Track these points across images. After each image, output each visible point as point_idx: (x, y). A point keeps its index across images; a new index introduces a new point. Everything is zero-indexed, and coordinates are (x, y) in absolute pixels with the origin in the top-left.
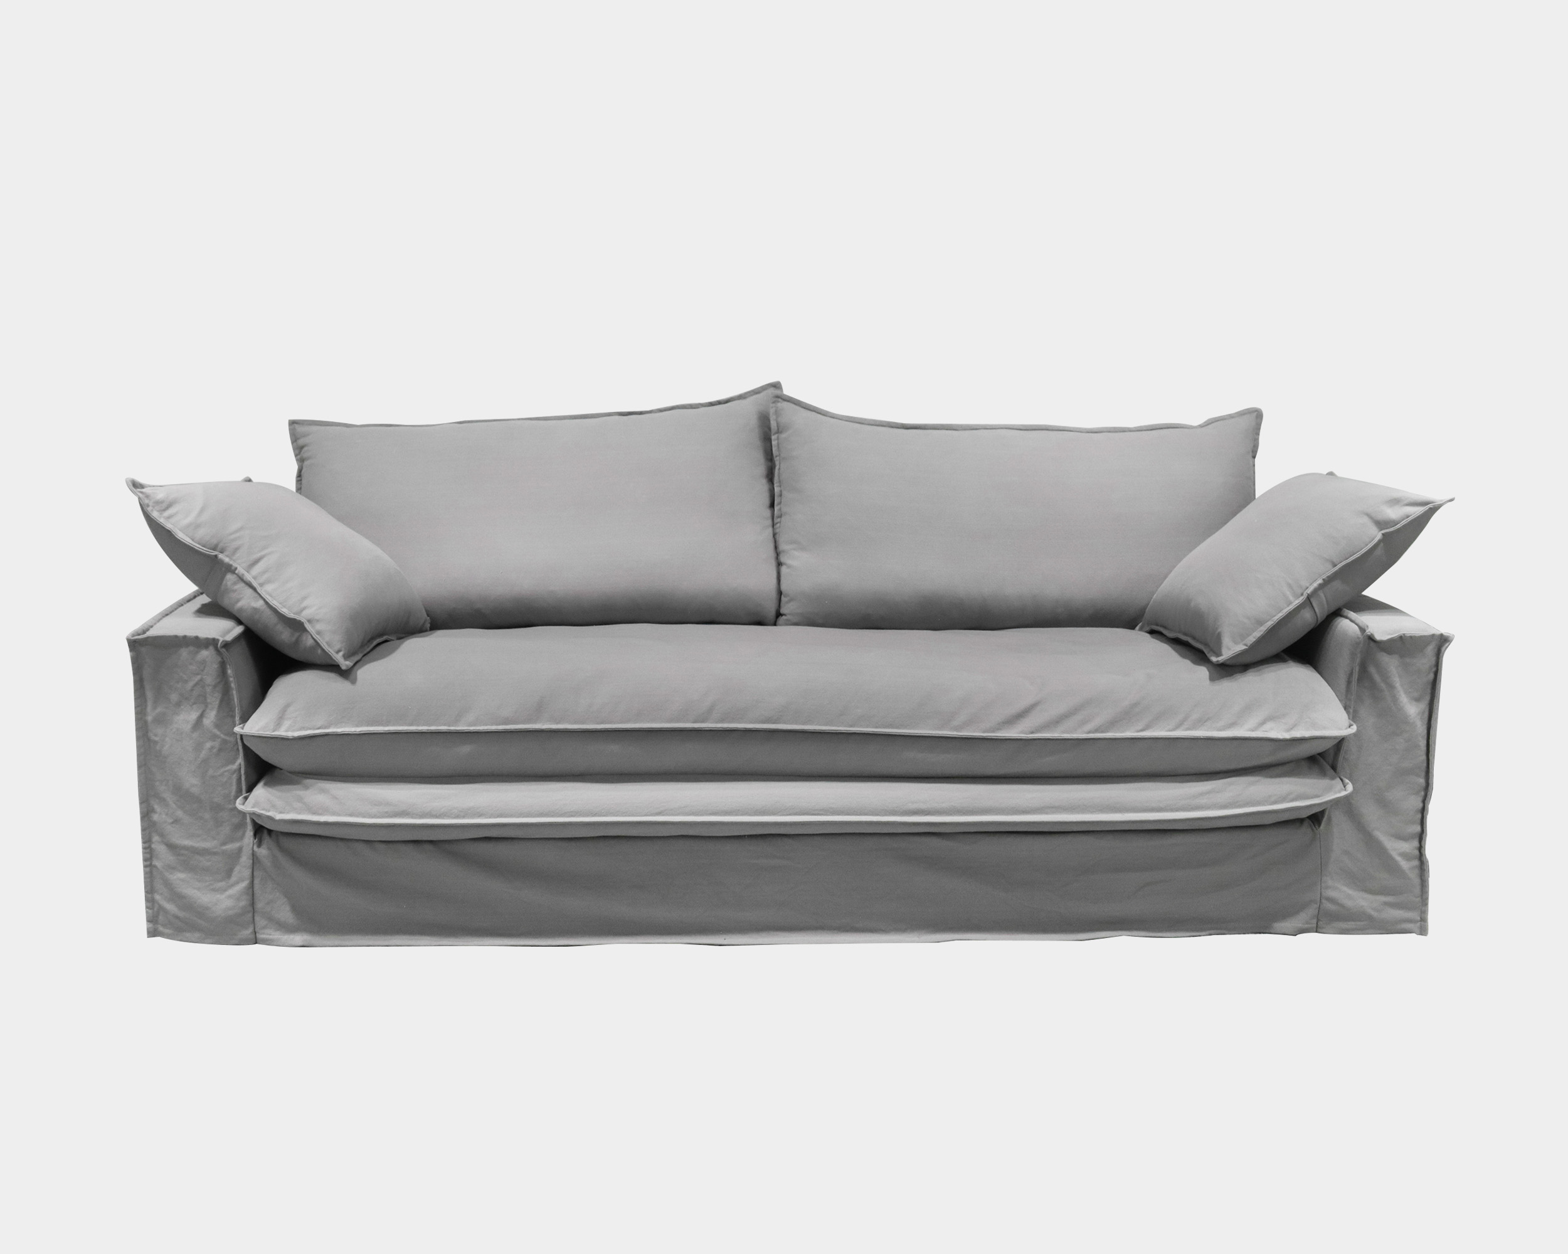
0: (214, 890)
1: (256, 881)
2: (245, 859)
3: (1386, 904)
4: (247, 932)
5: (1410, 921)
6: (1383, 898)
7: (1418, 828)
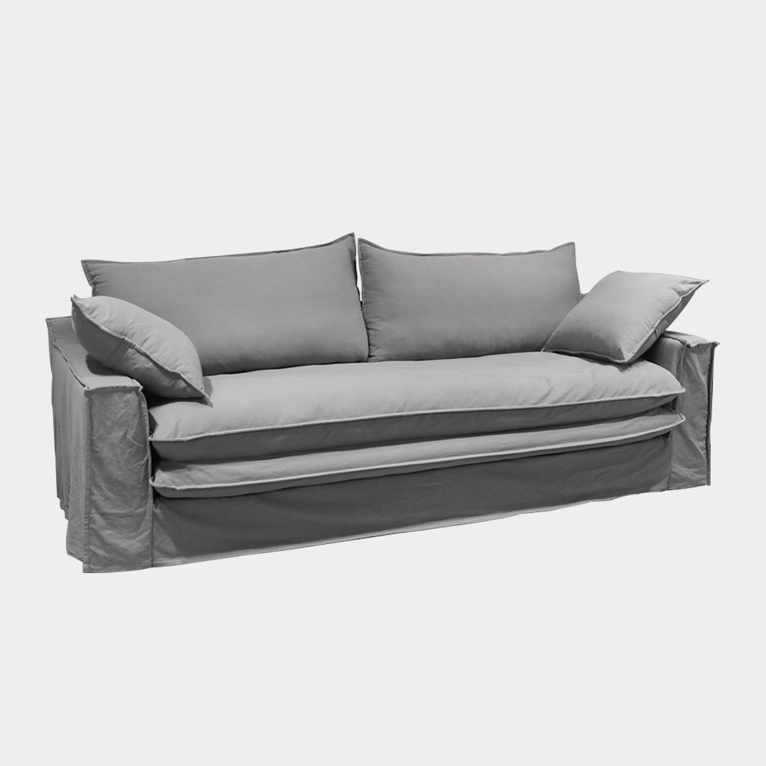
0: (130, 538)
1: (154, 530)
2: (148, 517)
3: (695, 472)
4: (148, 561)
5: (704, 479)
6: (693, 470)
7: (705, 435)
